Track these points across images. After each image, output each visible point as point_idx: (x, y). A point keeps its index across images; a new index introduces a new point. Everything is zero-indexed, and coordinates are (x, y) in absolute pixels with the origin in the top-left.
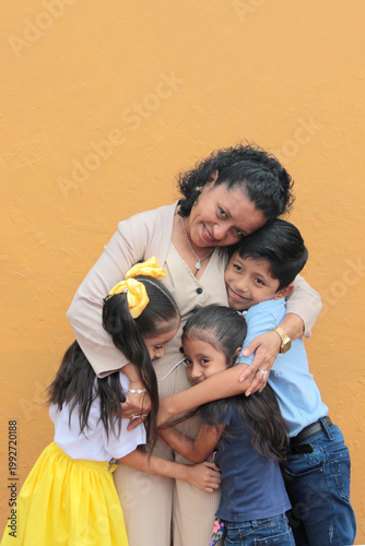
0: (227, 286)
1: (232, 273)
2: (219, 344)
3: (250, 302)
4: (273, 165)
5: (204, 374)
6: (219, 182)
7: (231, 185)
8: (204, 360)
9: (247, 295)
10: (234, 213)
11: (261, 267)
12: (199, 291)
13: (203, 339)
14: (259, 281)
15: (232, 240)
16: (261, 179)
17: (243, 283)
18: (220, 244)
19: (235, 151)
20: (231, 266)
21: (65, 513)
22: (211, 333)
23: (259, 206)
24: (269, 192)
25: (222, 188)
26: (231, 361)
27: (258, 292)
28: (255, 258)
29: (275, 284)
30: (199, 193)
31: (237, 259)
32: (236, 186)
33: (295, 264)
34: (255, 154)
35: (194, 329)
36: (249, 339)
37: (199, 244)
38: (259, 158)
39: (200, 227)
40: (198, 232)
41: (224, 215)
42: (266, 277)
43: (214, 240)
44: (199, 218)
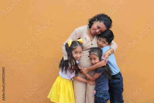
0: (98, 44)
2: (98, 56)
3: (102, 47)
4: (109, 18)
5: (95, 62)
6: (97, 21)
7: (100, 22)
8: (95, 59)
9: (102, 46)
10: (101, 27)
11: (104, 40)
12: (92, 44)
13: (94, 55)
15: (100, 33)
16: (107, 20)
17: (101, 43)
18: (97, 34)
19: (101, 15)
20: (98, 40)
22: (96, 53)
23: (106, 26)
24: (108, 23)
25: (98, 22)
26: (100, 60)
27: (104, 45)
28: (103, 38)
30: (93, 23)
31: (100, 38)
32: (101, 22)
33: (111, 39)
34: (105, 15)
35: (92, 52)
36: (103, 54)
37: (93, 34)
39: (93, 30)
40: (93, 31)
41: (99, 28)
42: (106, 42)
43: (96, 33)
44: (93, 28)
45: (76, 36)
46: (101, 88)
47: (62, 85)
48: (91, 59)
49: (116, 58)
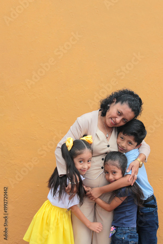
0: (118, 145)
1: (119, 140)
2: (119, 167)
3: (126, 151)
4: (136, 96)
5: (114, 178)
6: (117, 102)
7: (122, 103)
8: (114, 173)
9: (125, 149)
10: (124, 112)
11: (131, 139)
12: (108, 146)
13: (114, 165)
14: (130, 143)
15: (122, 124)
16: (133, 100)
17: (124, 144)
18: (117, 126)
19: (122, 91)
20: (119, 138)
21: (48, 224)
22: (117, 163)
23: (133, 110)
24: (136, 105)
25: (119, 104)
26: (124, 174)
27: (129, 147)
28: (129, 135)
29: (136, 144)
30: (109, 107)
31: (121, 135)
32: (124, 103)
33: (143, 136)
35: (110, 161)
36: (128, 164)
37: (110, 126)
38: (131, 93)
39: (110, 119)
40: (109, 122)
41: (120, 114)
42: (133, 142)
43: (116, 124)
44: (110, 116)
45: (79, 131)
46: (126, 223)
47: (52, 219)
48: (106, 172)
49: (146, 170)
